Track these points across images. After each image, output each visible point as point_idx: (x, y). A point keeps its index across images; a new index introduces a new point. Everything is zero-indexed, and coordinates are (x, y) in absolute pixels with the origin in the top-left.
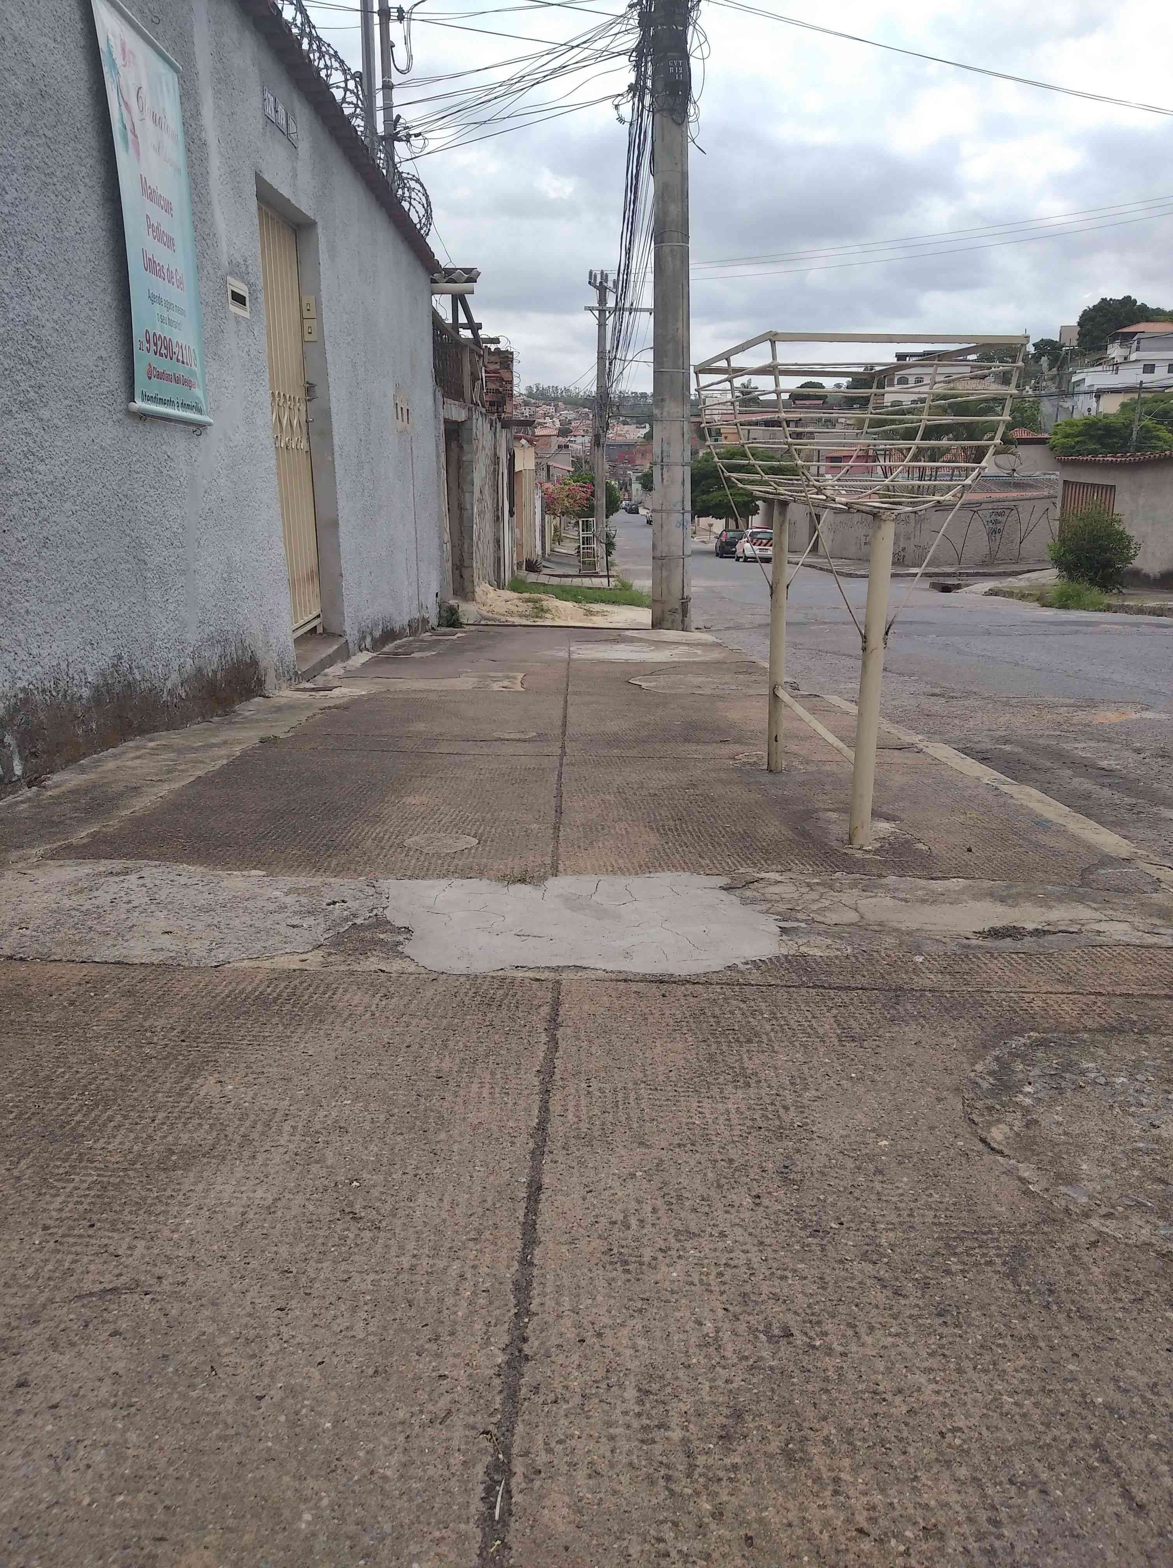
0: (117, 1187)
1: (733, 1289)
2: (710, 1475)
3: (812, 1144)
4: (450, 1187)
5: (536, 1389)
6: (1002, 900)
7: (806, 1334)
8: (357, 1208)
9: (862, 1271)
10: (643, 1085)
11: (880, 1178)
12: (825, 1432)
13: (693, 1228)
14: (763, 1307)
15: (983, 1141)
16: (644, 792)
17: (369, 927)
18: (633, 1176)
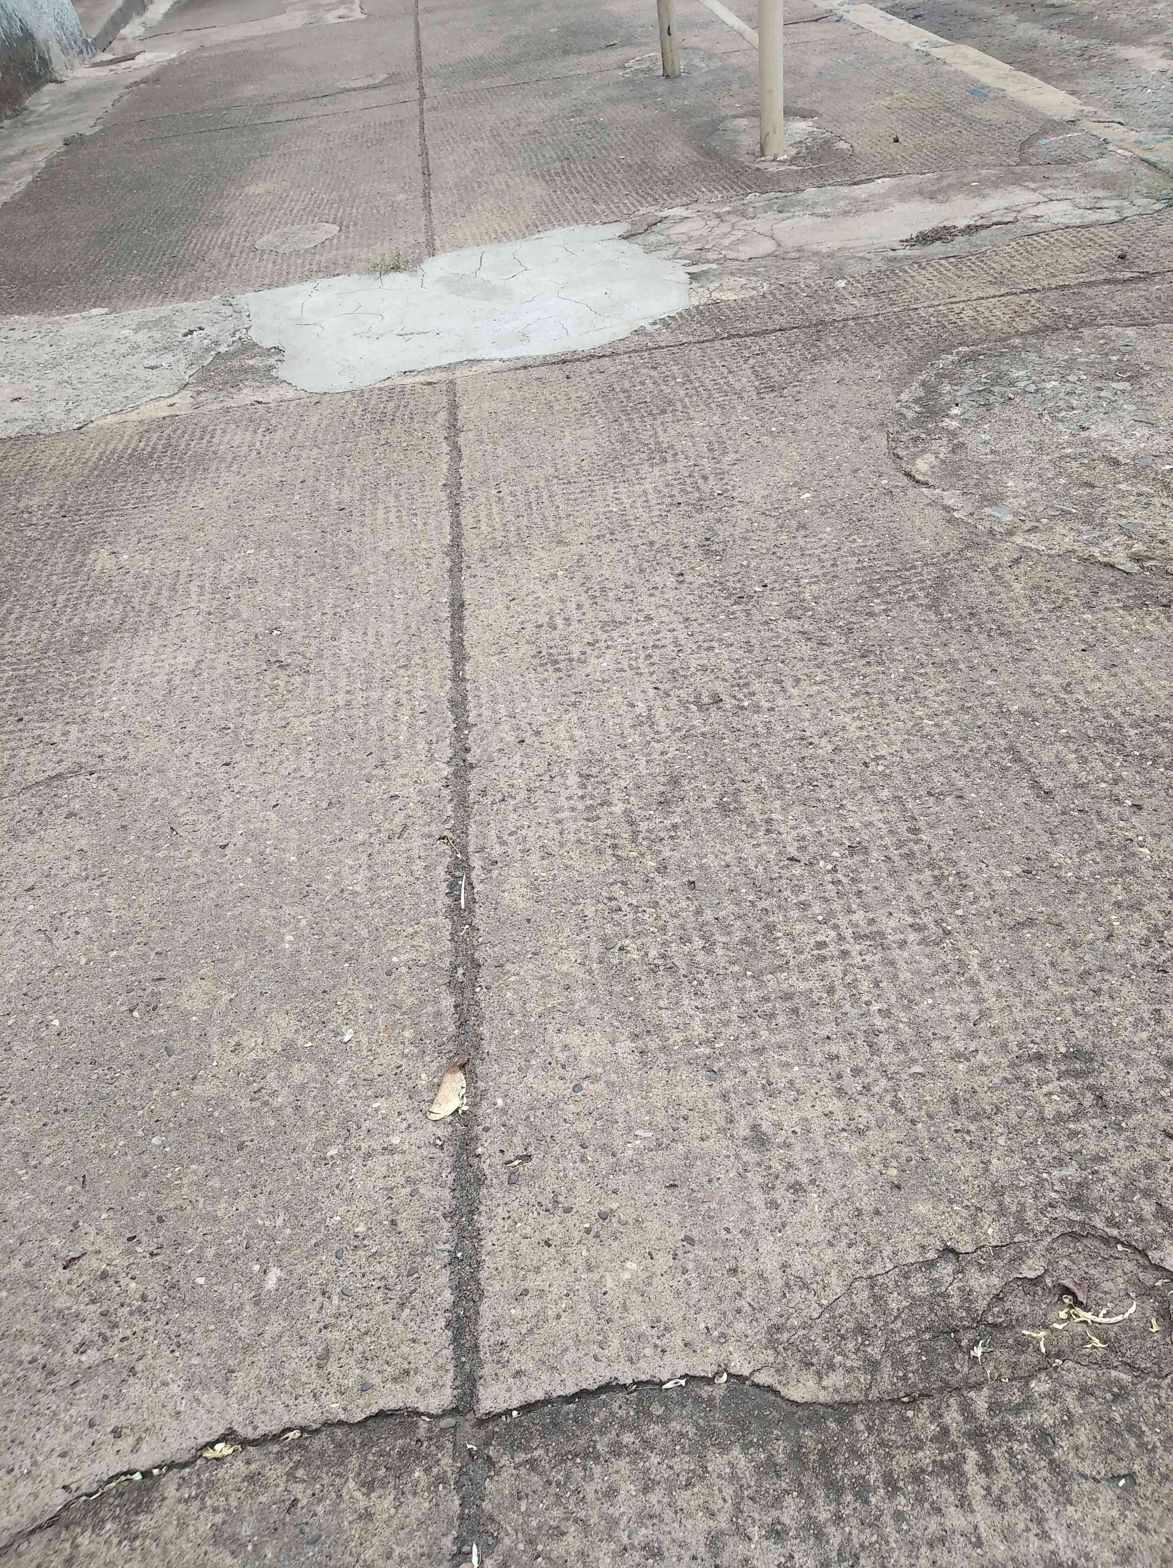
0: (35, 678)
1: (662, 668)
2: (653, 837)
3: (733, 511)
4: (372, 620)
5: (484, 793)
6: (932, 197)
7: (734, 697)
8: (282, 656)
9: (787, 629)
10: (555, 481)
11: (803, 533)
12: (757, 781)
13: (619, 617)
14: (692, 680)
15: (908, 475)
17: (234, 354)
18: (554, 576)
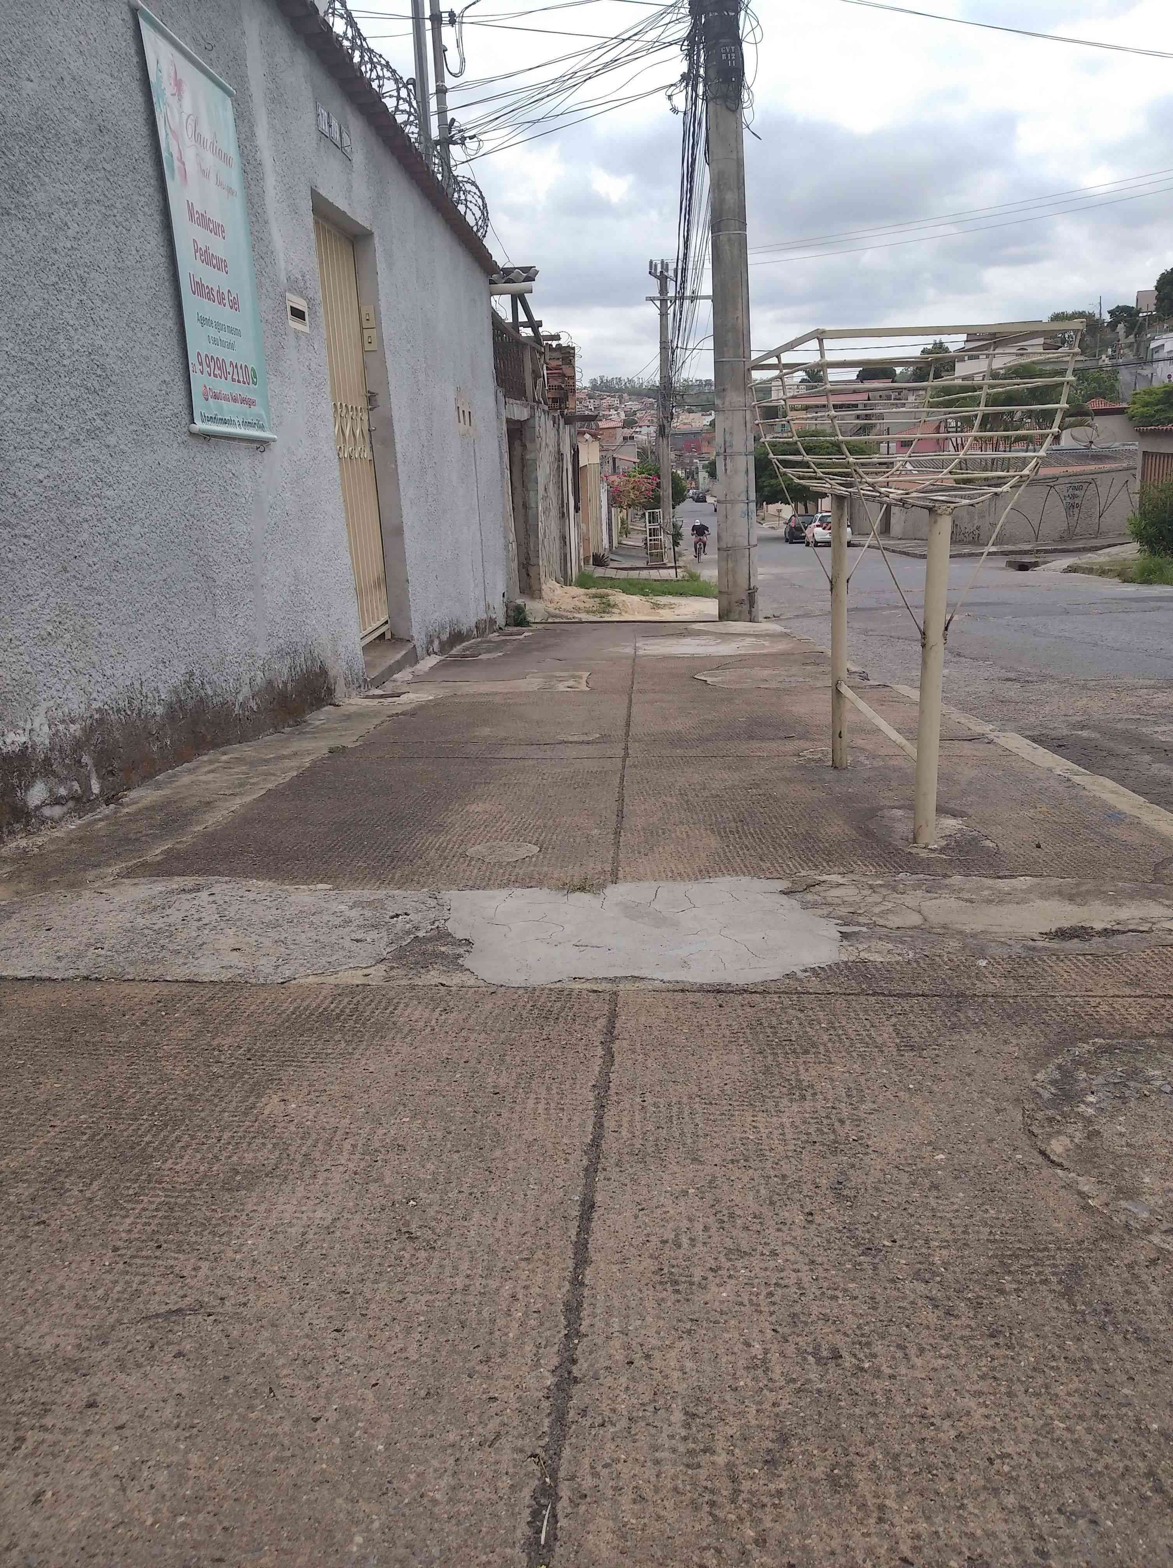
0: (183, 1208)
1: (783, 1310)
2: (755, 1500)
3: (867, 1159)
4: (505, 1206)
5: (584, 1413)
6: (1071, 898)
7: (855, 1356)
8: (413, 1227)
9: (914, 1291)
10: (697, 1099)
11: (935, 1193)
12: (871, 1457)
13: (745, 1247)
14: (812, 1328)
15: (1043, 1153)
16: (706, 793)
17: (430, 940)
18: (685, 1193)
